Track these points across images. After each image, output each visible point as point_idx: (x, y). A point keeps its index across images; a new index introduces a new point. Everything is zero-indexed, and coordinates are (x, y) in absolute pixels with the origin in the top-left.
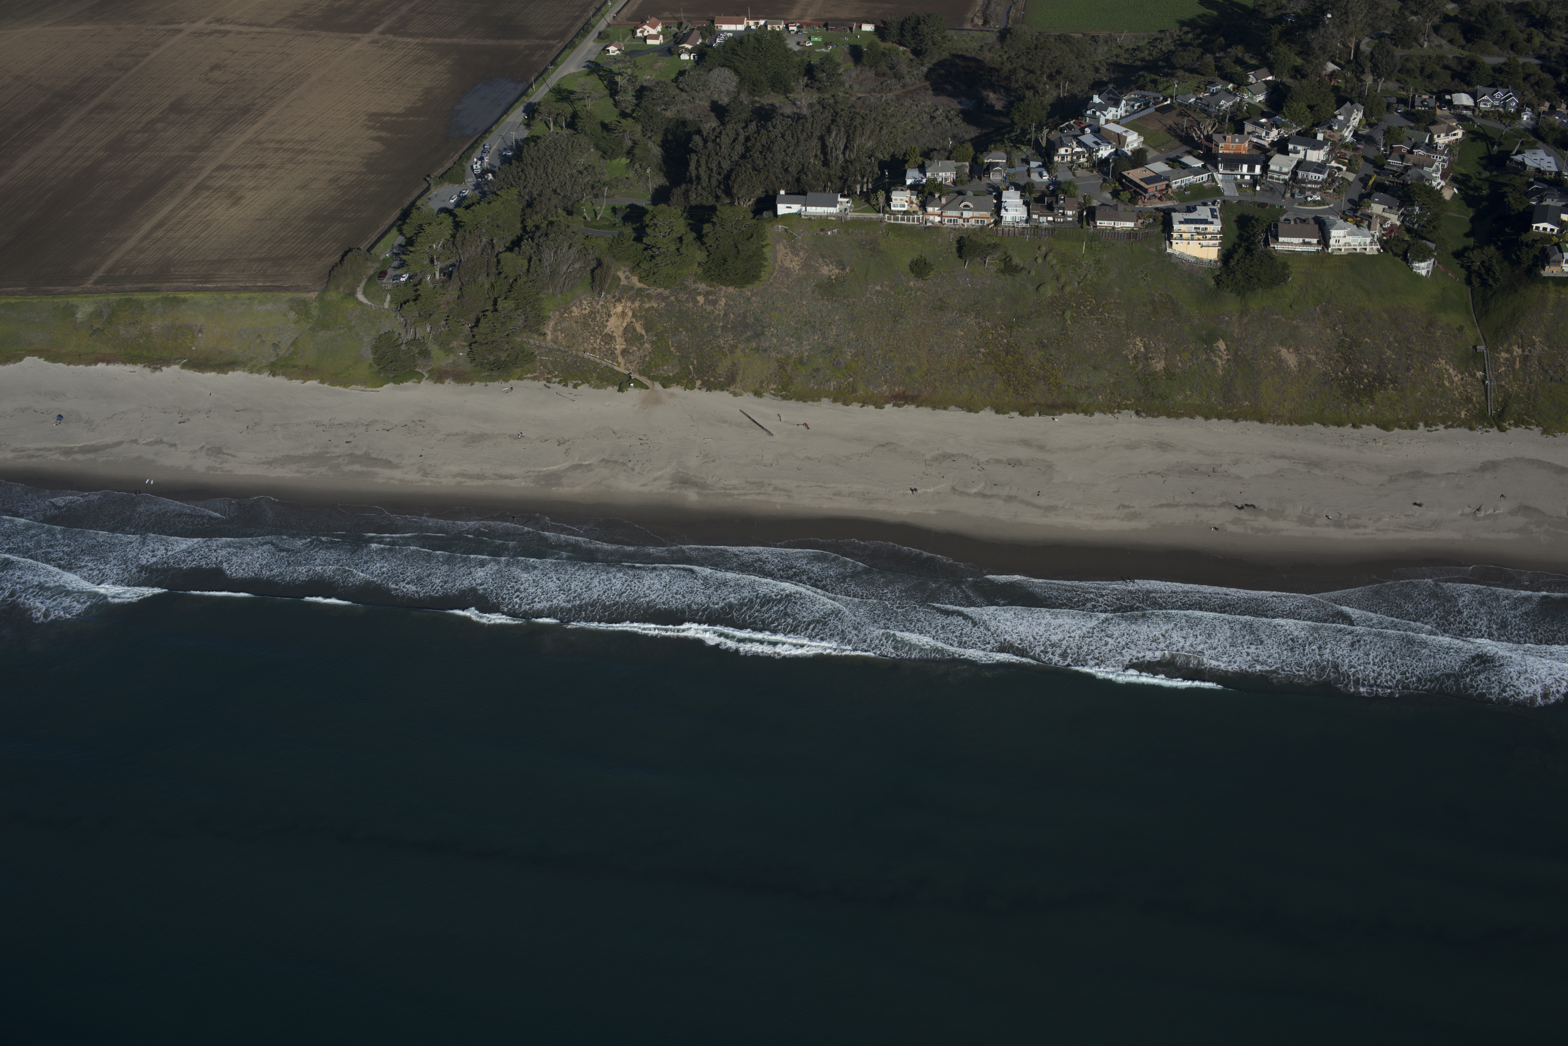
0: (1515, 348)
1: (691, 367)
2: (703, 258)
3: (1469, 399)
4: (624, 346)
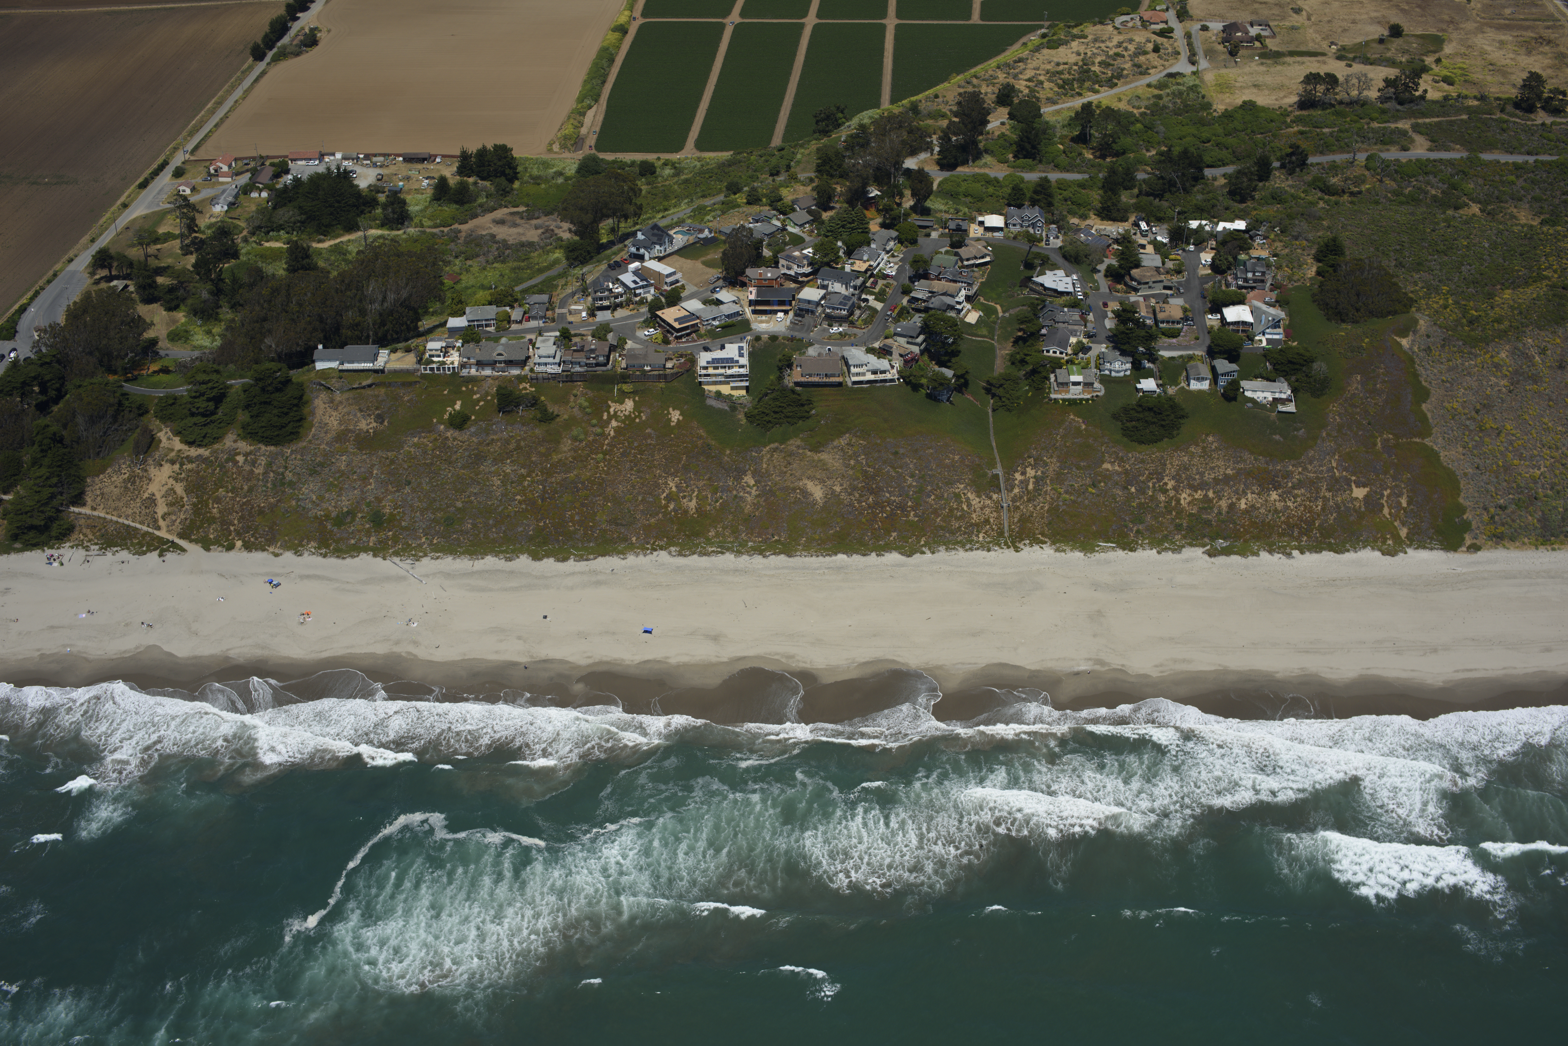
0: (1029, 469)
1: (232, 528)
2: (242, 416)
3: (987, 521)
4: (165, 509)
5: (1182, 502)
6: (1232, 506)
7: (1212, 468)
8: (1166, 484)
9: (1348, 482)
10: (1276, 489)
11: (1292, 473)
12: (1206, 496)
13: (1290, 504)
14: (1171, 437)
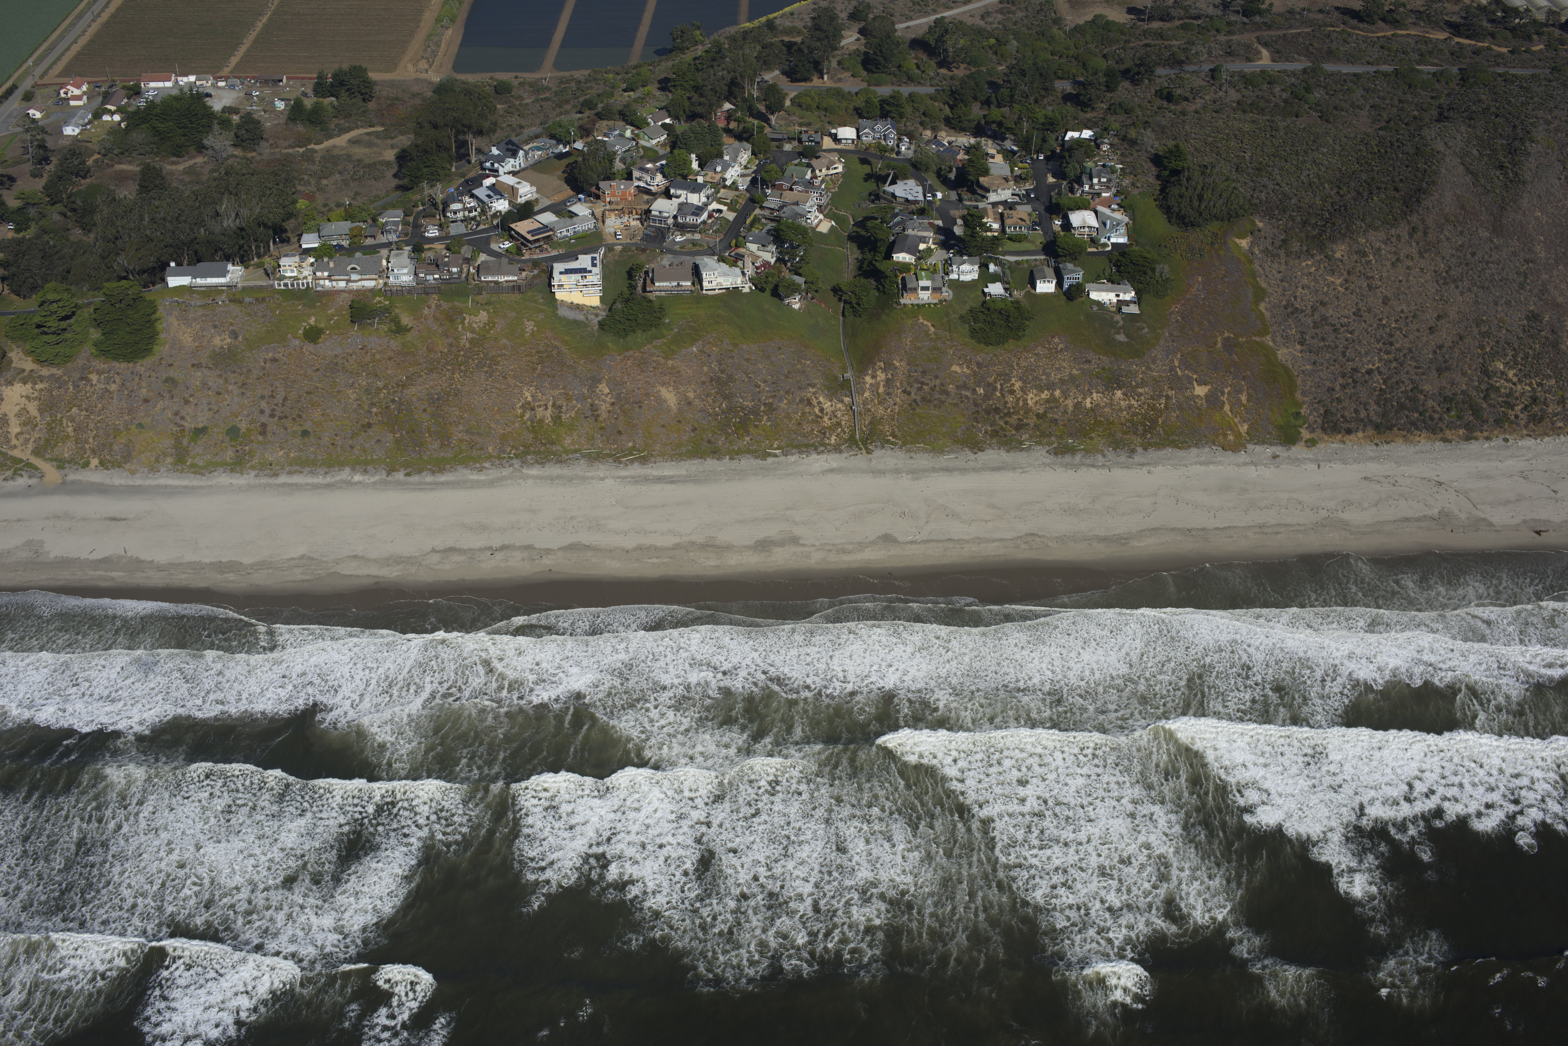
0: (879, 373)
1: (87, 446)
2: (95, 334)
3: (839, 424)
4: (18, 430)
5: (1030, 402)
6: (1078, 406)
7: (1058, 369)
8: (1013, 385)
9: (1190, 380)
10: (1120, 388)
11: (1137, 372)
12: (1052, 395)
13: (1133, 402)
14: (1018, 338)
